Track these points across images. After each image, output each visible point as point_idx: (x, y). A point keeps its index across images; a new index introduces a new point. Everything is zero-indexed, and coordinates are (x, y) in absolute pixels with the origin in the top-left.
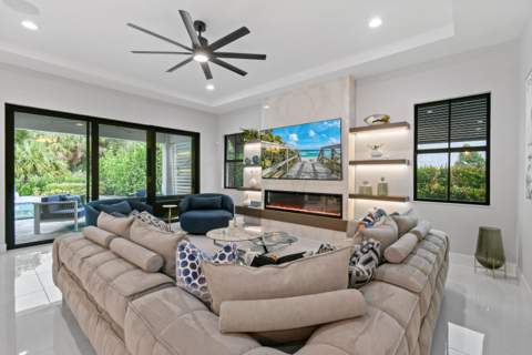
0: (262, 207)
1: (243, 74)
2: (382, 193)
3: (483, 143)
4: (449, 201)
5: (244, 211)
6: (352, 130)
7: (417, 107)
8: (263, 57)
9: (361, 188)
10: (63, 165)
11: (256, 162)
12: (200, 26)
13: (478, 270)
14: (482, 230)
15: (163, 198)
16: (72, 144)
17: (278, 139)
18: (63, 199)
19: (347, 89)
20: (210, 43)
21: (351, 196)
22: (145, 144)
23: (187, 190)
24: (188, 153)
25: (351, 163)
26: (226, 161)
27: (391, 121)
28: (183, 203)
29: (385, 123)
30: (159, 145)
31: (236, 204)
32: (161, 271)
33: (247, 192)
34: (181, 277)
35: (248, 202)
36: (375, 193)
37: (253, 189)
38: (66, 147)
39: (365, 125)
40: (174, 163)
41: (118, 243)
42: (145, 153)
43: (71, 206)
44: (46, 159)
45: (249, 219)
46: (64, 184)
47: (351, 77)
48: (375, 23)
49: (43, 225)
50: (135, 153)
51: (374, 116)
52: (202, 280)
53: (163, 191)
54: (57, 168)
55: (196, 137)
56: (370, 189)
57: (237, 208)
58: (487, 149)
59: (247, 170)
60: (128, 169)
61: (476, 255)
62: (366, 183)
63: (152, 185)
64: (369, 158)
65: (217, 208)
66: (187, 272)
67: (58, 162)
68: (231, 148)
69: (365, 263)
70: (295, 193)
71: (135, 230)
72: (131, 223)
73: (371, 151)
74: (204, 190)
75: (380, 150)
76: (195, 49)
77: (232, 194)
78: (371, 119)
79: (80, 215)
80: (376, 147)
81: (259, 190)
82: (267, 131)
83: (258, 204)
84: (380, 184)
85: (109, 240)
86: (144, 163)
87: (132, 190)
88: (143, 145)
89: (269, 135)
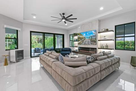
0: (78, 51)
1: (73, 22)
2: (106, 48)
3: (134, 35)
4: (124, 50)
5: (74, 52)
6: (99, 33)
7: (116, 26)
8: (76, 19)
9: (101, 46)
10: (37, 42)
11: (77, 40)
12: (64, 14)
13: (131, 67)
14: (132, 57)
15: (57, 49)
16: (38, 37)
17: (82, 35)
18: (38, 49)
19: (97, 23)
20: (65, 17)
21: (99, 48)
22: (53, 37)
23: (62, 47)
24: (62, 39)
25: (99, 40)
26: (70, 40)
27: (109, 30)
28: (61, 50)
29: (107, 30)
30: (56, 37)
31: (72, 50)
32: (57, 59)
33: (75, 48)
34: (60, 60)
35: (75, 50)
36: (105, 48)
37: (76, 47)
38: (37, 38)
39: (102, 31)
40: (59, 41)
41: (50, 55)
42: (53, 39)
43: (40, 50)
44: (34, 41)
45: (75, 54)
46: (37, 46)
47: (98, 20)
48: (102, 9)
49: (35, 54)
50: (51, 39)
51: (104, 29)
52: (63, 60)
53: (57, 47)
54: (36, 43)
55: (63, 35)
56: (103, 47)
57: (72, 51)
58: (134, 36)
59: (75, 42)
60: (49, 43)
61: (130, 63)
62: (102, 45)
63: (54, 46)
64: (103, 39)
65: (68, 51)
66: (61, 59)
67: (36, 41)
68: (71, 37)
69: (91, 59)
70: (85, 48)
71: (53, 53)
72: (52, 52)
73: (104, 38)
74: (65, 47)
75: (106, 37)
76: (63, 19)
77: (71, 48)
78: (103, 30)
79: (41, 52)
80: (105, 37)
81: (77, 47)
82: (80, 33)
83: (77, 50)
84: (106, 46)
85: (49, 55)
86: (53, 41)
87: (50, 47)
88: (52, 37)
89: (80, 34)
